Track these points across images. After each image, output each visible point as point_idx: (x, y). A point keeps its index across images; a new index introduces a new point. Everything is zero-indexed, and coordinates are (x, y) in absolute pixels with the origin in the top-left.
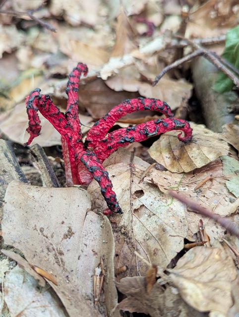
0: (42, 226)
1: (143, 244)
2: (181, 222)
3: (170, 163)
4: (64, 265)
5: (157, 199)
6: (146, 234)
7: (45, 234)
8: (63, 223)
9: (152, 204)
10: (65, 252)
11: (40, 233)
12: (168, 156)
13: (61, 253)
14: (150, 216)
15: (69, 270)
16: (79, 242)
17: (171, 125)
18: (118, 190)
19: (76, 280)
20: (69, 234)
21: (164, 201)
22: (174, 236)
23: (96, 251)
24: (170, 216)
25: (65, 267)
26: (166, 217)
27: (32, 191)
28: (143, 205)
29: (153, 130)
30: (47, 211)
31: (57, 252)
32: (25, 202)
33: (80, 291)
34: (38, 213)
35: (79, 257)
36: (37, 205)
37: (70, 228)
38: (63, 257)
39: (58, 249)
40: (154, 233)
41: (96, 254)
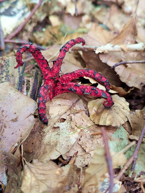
0: (4, 109)
1: (45, 146)
2: (68, 146)
3: (93, 114)
4: (3, 133)
5: (67, 128)
6: (49, 142)
7: (3, 114)
8: (15, 113)
9: (63, 129)
10: (7, 127)
11: (1, 112)
12: (96, 110)
13: (5, 127)
14: (57, 134)
15: (4, 136)
16: (17, 127)
17: (100, 94)
18: (56, 113)
19: (5, 143)
20: (15, 120)
21: (70, 131)
22: (57, 151)
23: (22, 135)
24: (65, 140)
25: (3, 134)
26: (63, 139)
27: (12, 91)
28: (59, 127)
29: (89, 92)
30: (12, 104)
31: (3, 125)
32: (4, 94)
33: (2, 149)
34: (7, 103)
35: (13, 133)
36: (9, 99)
37: (17, 118)
38: (5, 129)
39: (5, 124)
40: (52, 144)
41: (21, 136)
